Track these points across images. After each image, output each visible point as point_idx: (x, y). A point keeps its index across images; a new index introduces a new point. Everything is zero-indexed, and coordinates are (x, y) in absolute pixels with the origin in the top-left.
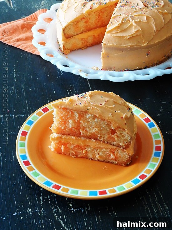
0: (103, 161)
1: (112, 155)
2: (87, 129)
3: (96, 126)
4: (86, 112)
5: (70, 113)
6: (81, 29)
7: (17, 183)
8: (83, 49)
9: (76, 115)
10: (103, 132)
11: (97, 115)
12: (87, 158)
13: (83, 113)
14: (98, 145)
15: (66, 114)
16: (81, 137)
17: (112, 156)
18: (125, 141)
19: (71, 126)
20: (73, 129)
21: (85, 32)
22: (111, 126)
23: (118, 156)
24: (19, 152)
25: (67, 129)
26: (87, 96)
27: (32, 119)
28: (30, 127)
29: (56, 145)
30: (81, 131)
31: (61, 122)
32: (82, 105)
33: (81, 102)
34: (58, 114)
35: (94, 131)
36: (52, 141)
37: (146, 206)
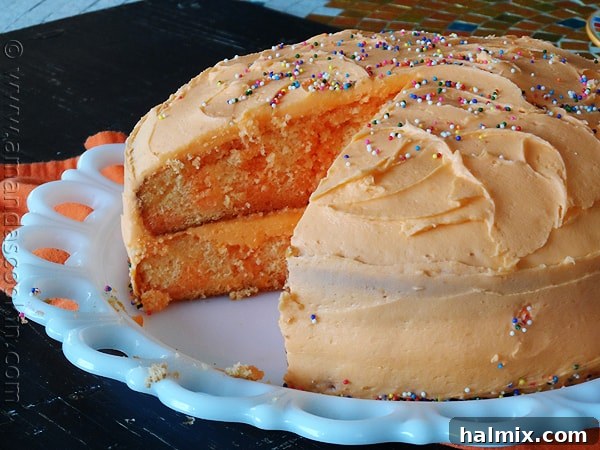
6: (227, 198)
8: (235, 298)
21: (246, 214)
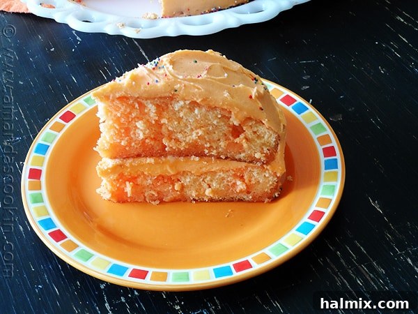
0: (221, 201)
1: (239, 183)
2: (179, 136)
3: (199, 125)
4: (172, 98)
5: (137, 106)
7: (44, 283)
9: (151, 108)
10: (214, 135)
11: (197, 99)
12: (186, 201)
13: (164, 101)
14: (206, 166)
15: (128, 110)
16: (166, 156)
17: (240, 186)
18: (263, 147)
19: (142, 136)
20: (147, 141)
22: (231, 119)
23: (253, 182)
24: (34, 214)
25: (133, 144)
26: (165, 65)
27: (45, 141)
28: (44, 158)
29: (112, 185)
30: (165, 142)
31: (119, 131)
32: (161, 83)
33: (158, 77)
34: (109, 114)
35: (194, 136)
36: (102, 178)
37: (338, 276)
